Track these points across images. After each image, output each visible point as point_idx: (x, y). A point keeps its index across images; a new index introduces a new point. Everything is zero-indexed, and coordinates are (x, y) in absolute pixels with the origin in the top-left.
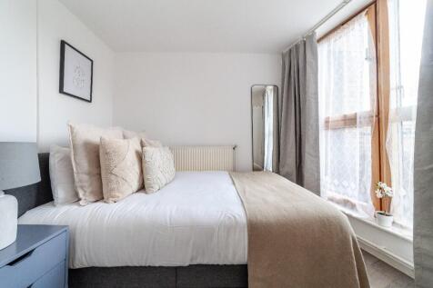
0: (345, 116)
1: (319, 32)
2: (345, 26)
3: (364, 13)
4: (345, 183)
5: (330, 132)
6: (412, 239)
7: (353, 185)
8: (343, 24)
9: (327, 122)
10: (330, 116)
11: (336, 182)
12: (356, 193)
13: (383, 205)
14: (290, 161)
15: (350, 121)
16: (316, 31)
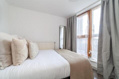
0: (82, 35)
1: (77, 15)
2: (83, 14)
3: (87, 13)
4: (82, 51)
5: (78, 39)
6: (97, 62)
7: (83, 51)
8: (82, 14)
9: (78, 37)
10: (79, 35)
11: (80, 51)
12: (84, 53)
13: (90, 55)
14: (69, 46)
15: (83, 37)
16: (77, 14)
